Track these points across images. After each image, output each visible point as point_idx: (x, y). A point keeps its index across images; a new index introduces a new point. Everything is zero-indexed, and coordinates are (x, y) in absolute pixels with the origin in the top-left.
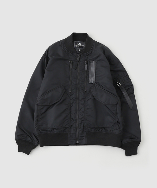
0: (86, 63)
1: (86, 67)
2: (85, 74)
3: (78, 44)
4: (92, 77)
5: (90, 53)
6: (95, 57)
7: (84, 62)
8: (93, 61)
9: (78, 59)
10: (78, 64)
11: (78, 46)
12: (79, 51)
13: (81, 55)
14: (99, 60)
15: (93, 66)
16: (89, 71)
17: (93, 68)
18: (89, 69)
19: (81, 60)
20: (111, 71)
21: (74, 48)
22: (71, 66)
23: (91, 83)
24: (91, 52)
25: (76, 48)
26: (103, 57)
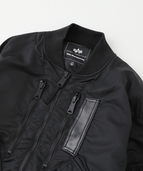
0: (75, 98)
1: (72, 108)
2: (63, 124)
3: (74, 50)
4: (75, 136)
5: (93, 78)
6: (101, 89)
7: (73, 95)
8: (94, 98)
9: (62, 82)
10: (58, 93)
11: (74, 53)
12: (72, 64)
13: (73, 77)
14: (109, 102)
15: (90, 111)
16: (74, 120)
17: (88, 116)
18: (77, 115)
19: (68, 87)
20: (131, 139)
21: (63, 55)
22: (39, 93)
23: (67, 152)
24: (97, 76)
25: (66, 56)
26: (121, 95)
